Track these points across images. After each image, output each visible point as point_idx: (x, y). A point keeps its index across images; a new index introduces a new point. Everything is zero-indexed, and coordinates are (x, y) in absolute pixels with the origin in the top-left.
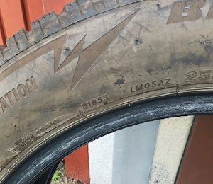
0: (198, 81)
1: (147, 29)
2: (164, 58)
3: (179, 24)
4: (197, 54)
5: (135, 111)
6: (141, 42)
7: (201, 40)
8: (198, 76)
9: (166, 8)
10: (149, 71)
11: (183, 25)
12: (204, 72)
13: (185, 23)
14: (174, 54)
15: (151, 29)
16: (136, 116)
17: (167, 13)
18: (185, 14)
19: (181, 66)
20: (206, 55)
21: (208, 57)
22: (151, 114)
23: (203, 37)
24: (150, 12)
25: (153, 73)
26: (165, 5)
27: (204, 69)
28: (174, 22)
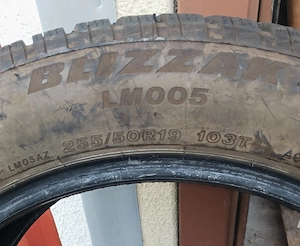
0: (77, 150)
1: (9, 103)
2: (33, 131)
3: (40, 92)
4: (66, 121)
5: (28, 191)
6: (6, 117)
7: (66, 106)
8: (76, 145)
9: (25, 77)
10: (22, 146)
11: (45, 93)
12: (80, 140)
13: (46, 90)
14: (42, 125)
15: (13, 102)
16: (30, 197)
17: (27, 83)
18: (45, 81)
19: (54, 137)
20: (75, 121)
21: (79, 123)
22: (47, 193)
23: (68, 102)
24: (10, 84)
25: (27, 148)
26: (24, 74)
27: (79, 136)
28: (35, 91)
